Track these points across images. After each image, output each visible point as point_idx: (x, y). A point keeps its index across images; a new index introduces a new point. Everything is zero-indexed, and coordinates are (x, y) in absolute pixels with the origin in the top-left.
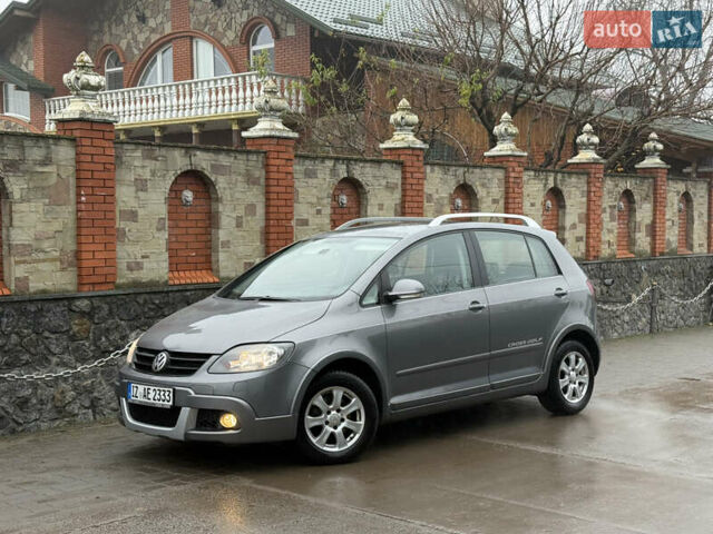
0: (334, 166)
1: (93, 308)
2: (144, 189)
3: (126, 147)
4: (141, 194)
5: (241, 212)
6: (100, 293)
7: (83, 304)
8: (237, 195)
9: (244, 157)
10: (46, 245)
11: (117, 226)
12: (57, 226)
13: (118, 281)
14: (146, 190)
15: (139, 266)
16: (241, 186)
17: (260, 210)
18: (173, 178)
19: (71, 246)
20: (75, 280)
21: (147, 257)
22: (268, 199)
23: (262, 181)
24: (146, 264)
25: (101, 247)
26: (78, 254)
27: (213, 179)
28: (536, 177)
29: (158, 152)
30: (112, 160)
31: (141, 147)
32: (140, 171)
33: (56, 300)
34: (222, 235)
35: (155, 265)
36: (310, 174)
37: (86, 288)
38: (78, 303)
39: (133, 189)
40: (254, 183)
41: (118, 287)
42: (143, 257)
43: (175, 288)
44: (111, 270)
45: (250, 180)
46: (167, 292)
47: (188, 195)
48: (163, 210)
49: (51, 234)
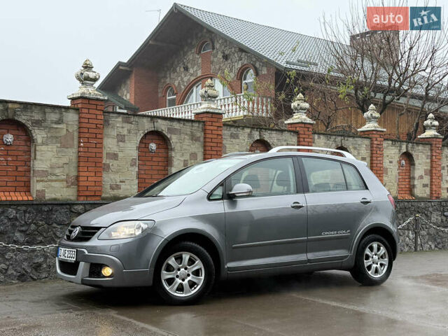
0: (251, 132)
1: (86, 211)
2: (123, 141)
3: (111, 115)
4: (120, 143)
5: (187, 157)
6: (91, 202)
7: (80, 209)
8: (185, 147)
9: (190, 124)
10: (57, 171)
11: (104, 162)
12: (65, 160)
13: (103, 195)
14: (124, 142)
16: (187, 141)
17: (200, 157)
18: (142, 135)
19: (74, 173)
20: (76, 194)
21: (124, 182)
22: (205, 150)
23: (202, 139)
24: (123, 186)
25: (93, 174)
26: (77, 177)
27: (169, 137)
28: (393, 145)
29: (132, 119)
30: (102, 122)
31: (122, 116)
32: (120, 130)
33: (62, 204)
35: (129, 187)
36: (234, 136)
37: (82, 198)
38: (76, 207)
39: (116, 140)
40: (196, 140)
41: (103, 199)
42: (121, 182)
44: (98, 188)
45: (193, 138)
47: (153, 146)
48: (135, 154)
49: (61, 165)
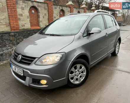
0: (60, 7)
1: (15, 35)
4: (23, 10)
5: (44, 15)
6: (16, 31)
7: (13, 34)
8: (43, 12)
9: (43, 4)
10: (2, 21)
11: (18, 17)
12: (4, 17)
13: (20, 29)
15: (24, 26)
16: (43, 10)
17: (47, 15)
18: (30, 7)
19: (8, 22)
20: (10, 29)
22: (48, 13)
23: (47, 9)
24: (26, 25)
25: (15, 22)
26: (10, 23)
27: (38, 8)
29: (26, 1)
30: (15, 2)
32: (22, 5)
34: (40, 19)
35: (27, 25)
36: (56, 8)
37: (13, 30)
38: (11, 34)
39: (21, 9)
41: (20, 30)
43: (32, 30)
44: (18, 27)
45: (45, 9)
46: (31, 31)
47: (33, 11)
48: (28, 14)
49: (2, 19)
